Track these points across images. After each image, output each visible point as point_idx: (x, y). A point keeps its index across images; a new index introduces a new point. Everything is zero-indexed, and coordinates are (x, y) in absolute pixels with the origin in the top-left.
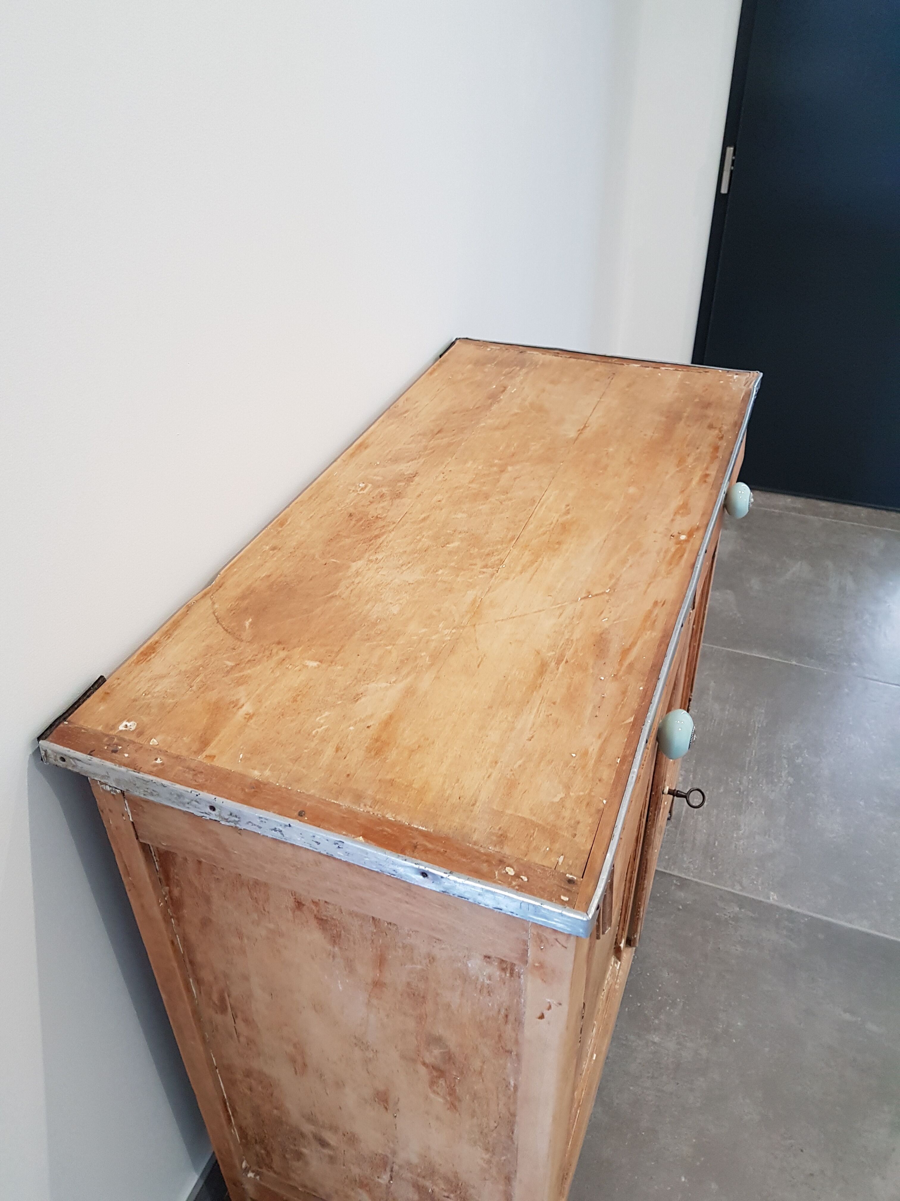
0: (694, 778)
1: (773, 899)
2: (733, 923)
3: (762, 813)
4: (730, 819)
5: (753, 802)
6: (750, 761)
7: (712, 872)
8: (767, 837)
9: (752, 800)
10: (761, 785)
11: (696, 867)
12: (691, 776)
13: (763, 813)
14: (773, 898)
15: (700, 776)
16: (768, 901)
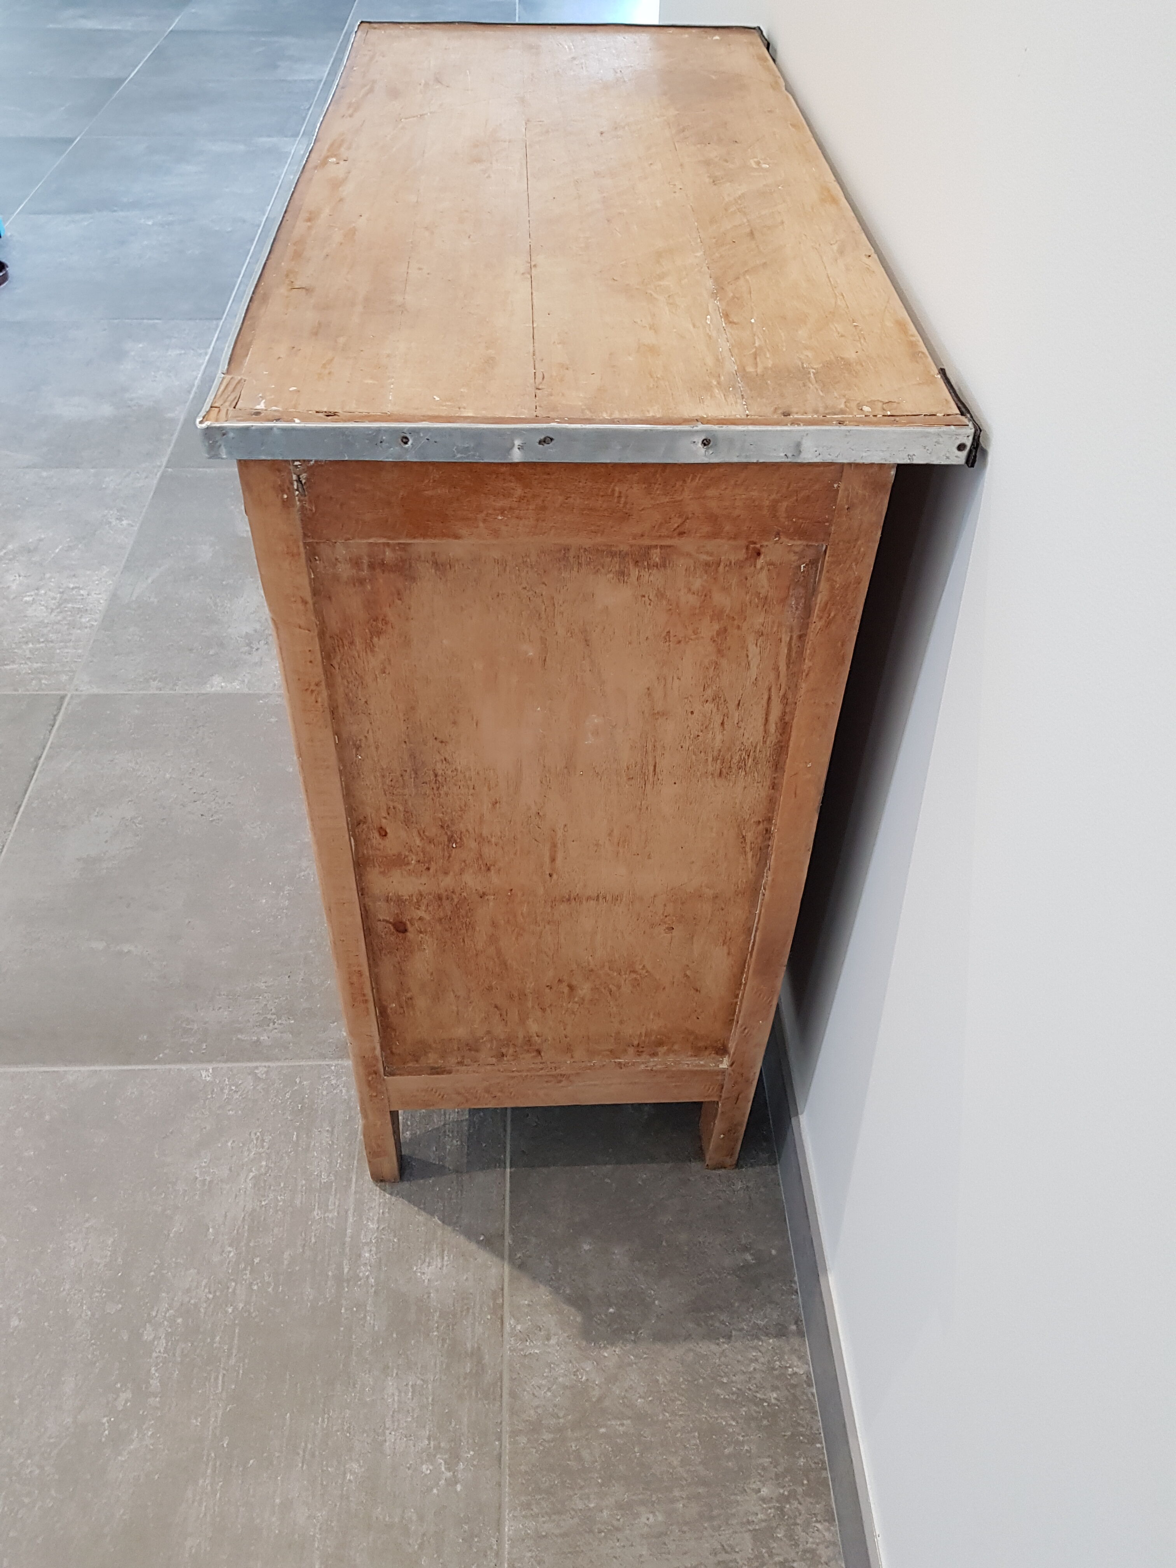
0: (340, 1267)
1: (207, 1070)
2: (269, 1016)
3: (213, 1227)
4: (271, 1196)
5: (229, 1249)
6: (229, 1356)
7: (300, 1082)
8: (208, 1178)
9: (230, 1252)
10: (211, 1296)
11: (326, 1083)
12: (346, 1270)
13: (211, 1230)
14: (205, 1072)
15: (330, 1273)
16: (215, 1065)
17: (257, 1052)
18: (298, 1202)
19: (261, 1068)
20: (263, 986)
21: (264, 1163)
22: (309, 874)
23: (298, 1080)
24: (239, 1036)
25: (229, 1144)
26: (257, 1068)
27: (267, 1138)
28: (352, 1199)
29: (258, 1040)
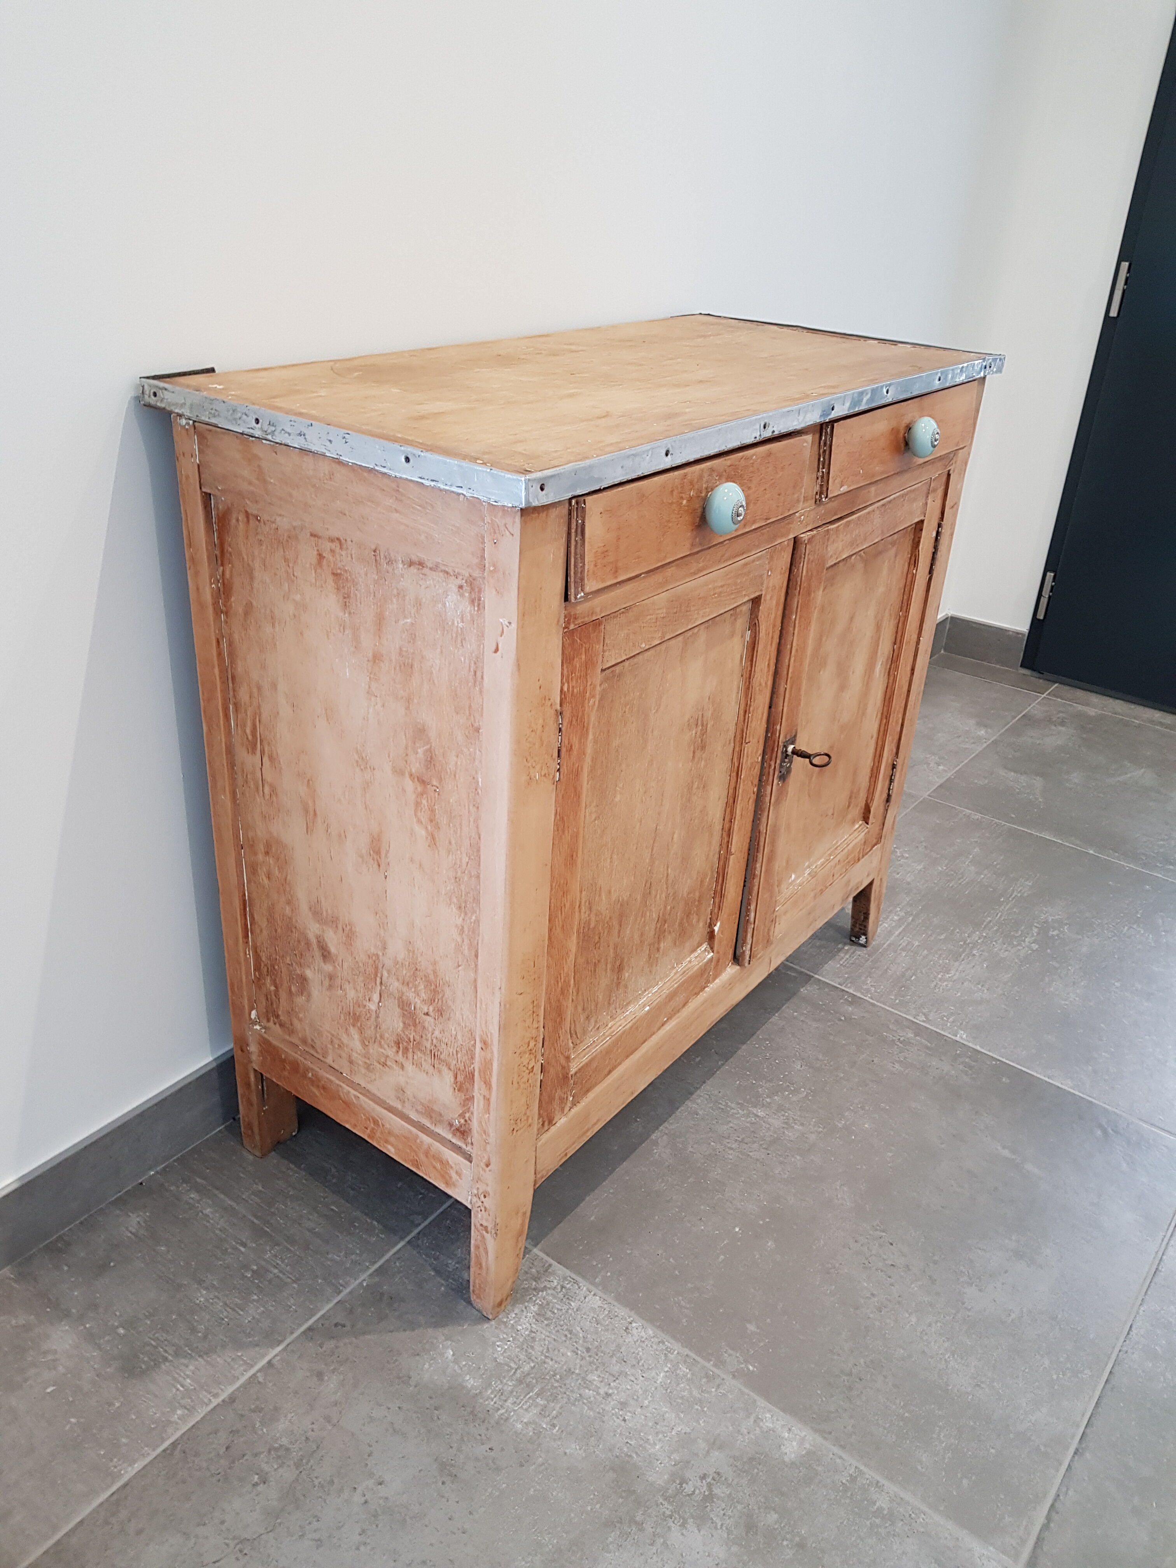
3: (983, 966)
6: (991, 921)
10: (994, 943)
16: (954, 1038)
17: (919, 1030)
18: (925, 952)
19: (920, 1020)
20: (897, 1066)
21: (940, 976)
22: (814, 1126)
23: (897, 1001)
24: (929, 1045)
25: (959, 994)
26: (924, 1021)
27: (933, 985)
28: (892, 939)
29: (915, 1036)
